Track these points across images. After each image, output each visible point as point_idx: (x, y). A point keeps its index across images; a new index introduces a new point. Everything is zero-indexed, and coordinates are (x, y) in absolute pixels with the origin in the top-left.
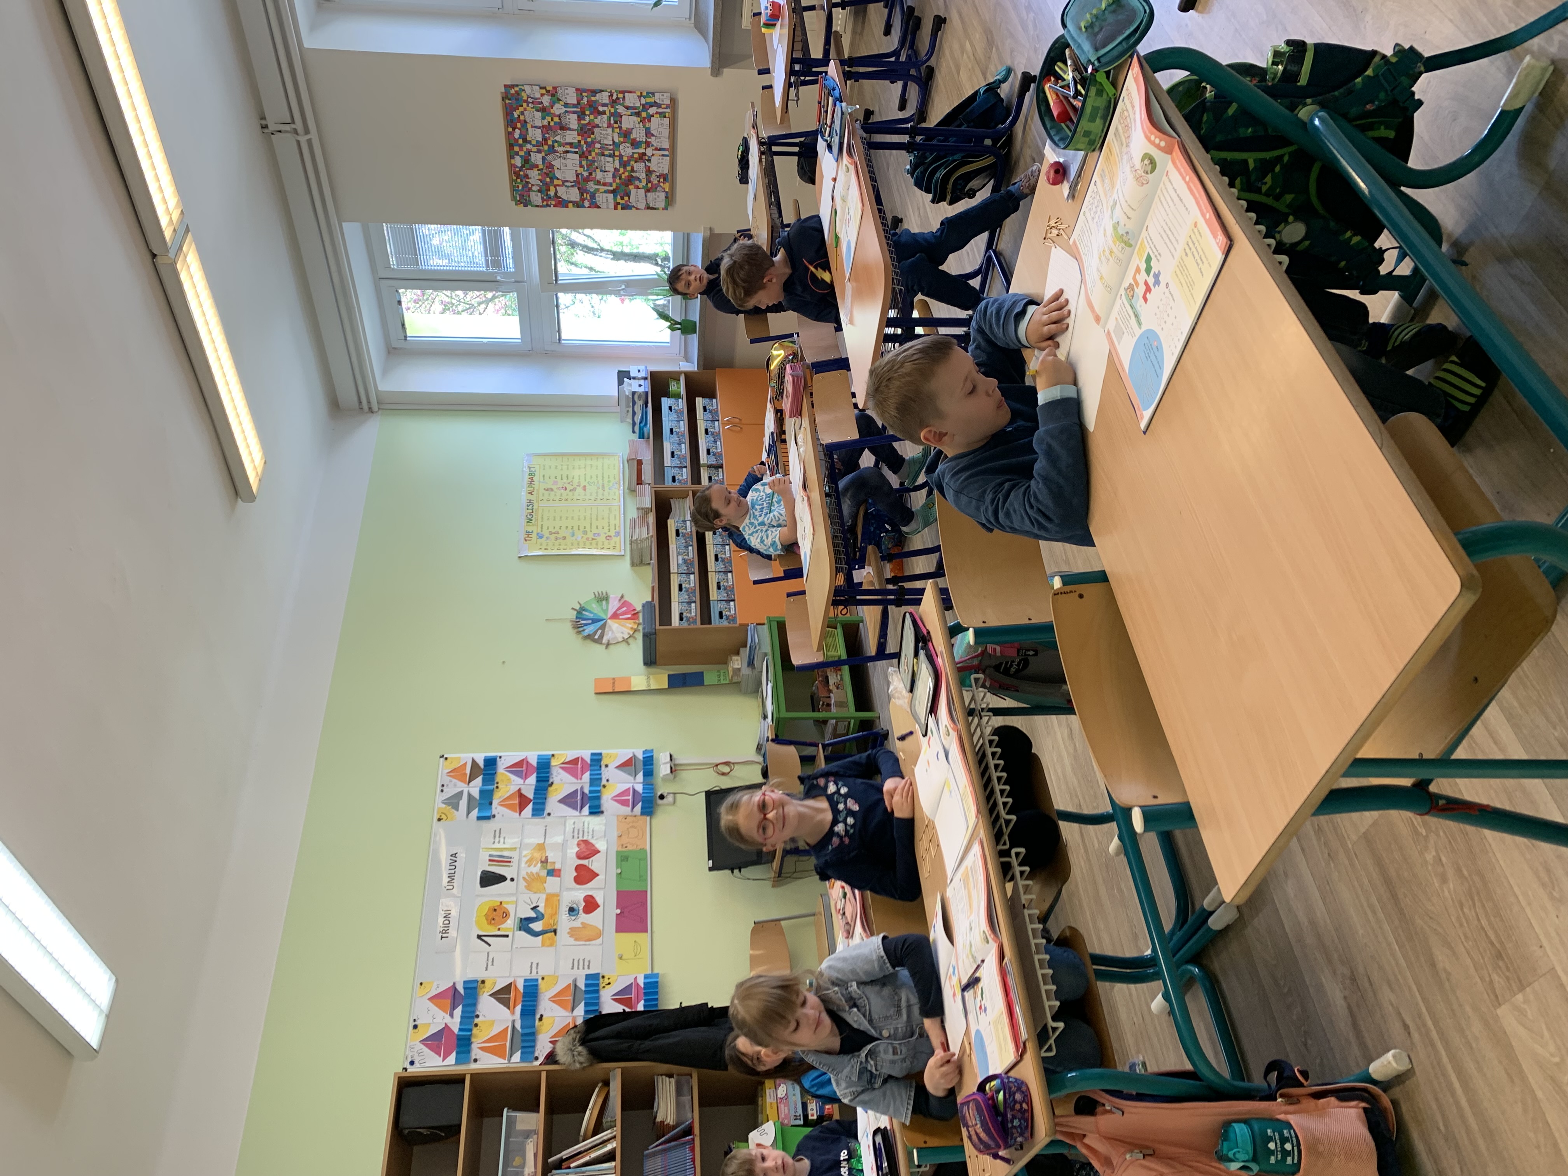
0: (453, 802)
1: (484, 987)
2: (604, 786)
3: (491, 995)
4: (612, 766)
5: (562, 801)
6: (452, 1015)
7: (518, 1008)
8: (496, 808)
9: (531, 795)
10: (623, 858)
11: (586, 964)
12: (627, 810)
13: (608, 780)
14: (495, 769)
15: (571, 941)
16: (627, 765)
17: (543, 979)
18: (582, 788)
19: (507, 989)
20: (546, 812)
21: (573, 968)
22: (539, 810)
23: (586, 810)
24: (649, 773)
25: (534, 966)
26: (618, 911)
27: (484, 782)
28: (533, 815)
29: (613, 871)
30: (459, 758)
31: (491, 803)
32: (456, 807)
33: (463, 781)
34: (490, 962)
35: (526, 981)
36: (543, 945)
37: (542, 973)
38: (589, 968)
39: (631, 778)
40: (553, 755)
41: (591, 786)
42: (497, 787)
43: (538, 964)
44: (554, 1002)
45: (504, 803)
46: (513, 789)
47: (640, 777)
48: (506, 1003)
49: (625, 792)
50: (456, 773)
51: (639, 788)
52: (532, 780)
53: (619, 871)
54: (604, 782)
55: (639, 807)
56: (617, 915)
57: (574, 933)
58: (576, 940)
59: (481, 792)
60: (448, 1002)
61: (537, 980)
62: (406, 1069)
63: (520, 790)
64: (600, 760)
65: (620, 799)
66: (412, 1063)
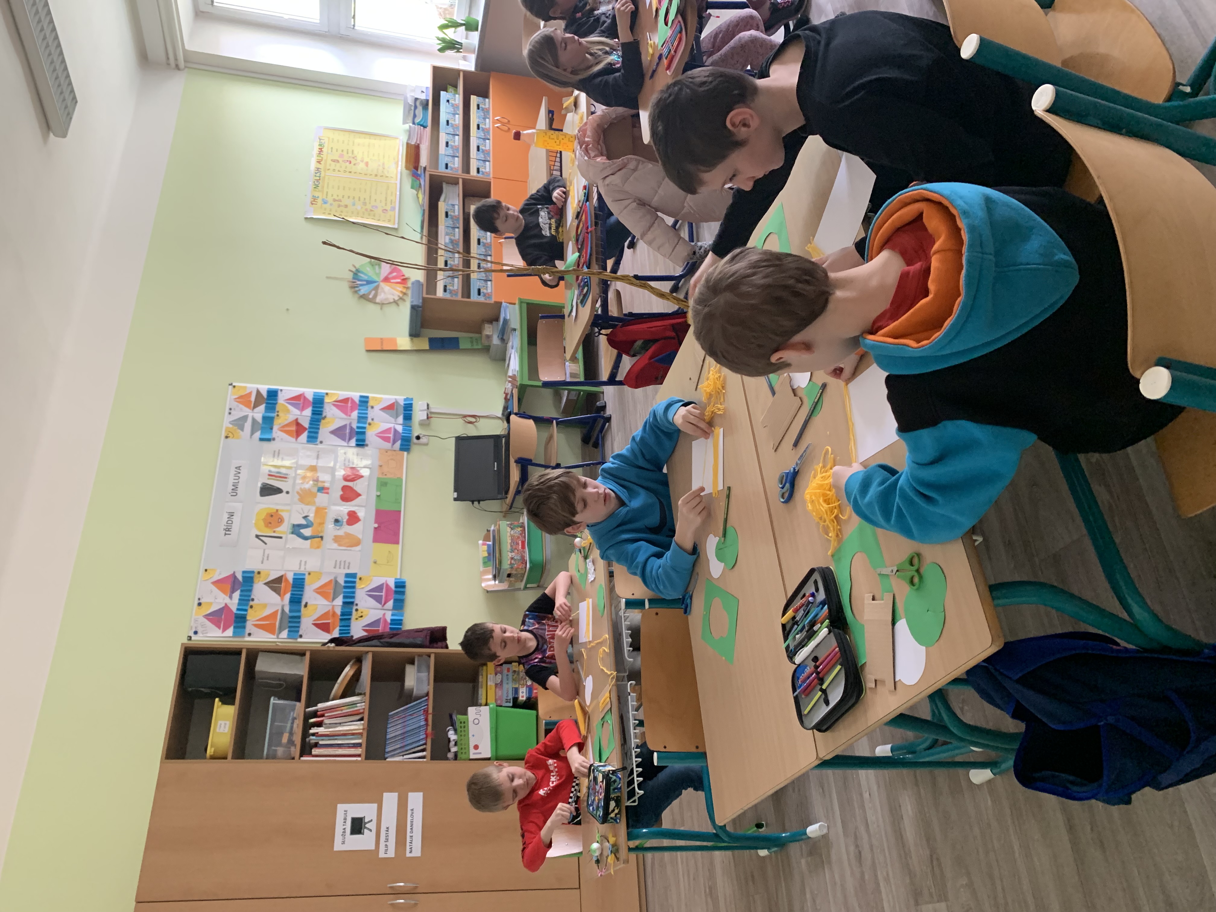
0: (240, 423)
1: (260, 577)
2: (370, 424)
3: (265, 584)
4: (378, 407)
5: (334, 432)
6: (231, 597)
7: (288, 596)
8: (276, 432)
9: (306, 425)
10: (382, 484)
11: (347, 565)
12: (388, 445)
13: (373, 419)
14: (276, 400)
15: (335, 546)
16: (390, 408)
17: (309, 574)
18: (350, 424)
19: (279, 580)
20: (319, 440)
21: (335, 568)
22: (313, 438)
23: (353, 442)
24: (408, 417)
25: (303, 563)
26: (376, 526)
27: (267, 409)
28: (308, 441)
29: (374, 493)
30: (245, 387)
31: (272, 429)
32: (242, 428)
33: (248, 407)
34: (265, 558)
35: (295, 574)
36: (312, 546)
37: (309, 568)
38: (348, 568)
39: (393, 420)
40: (327, 394)
41: (359, 422)
42: (278, 415)
43: (306, 562)
44: (318, 593)
45: (284, 429)
46: (291, 418)
47: (401, 419)
48: (277, 591)
49: (388, 431)
50: (243, 399)
51: (400, 428)
52: (308, 412)
53: (379, 494)
54: (369, 420)
55: (398, 443)
56: (375, 528)
57: (337, 539)
58: (340, 545)
59: (264, 418)
60: (229, 587)
61: (304, 575)
62: (190, 638)
63: (297, 420)
64: (367, 402)
65: (383, 436)
66: (196, 633)
